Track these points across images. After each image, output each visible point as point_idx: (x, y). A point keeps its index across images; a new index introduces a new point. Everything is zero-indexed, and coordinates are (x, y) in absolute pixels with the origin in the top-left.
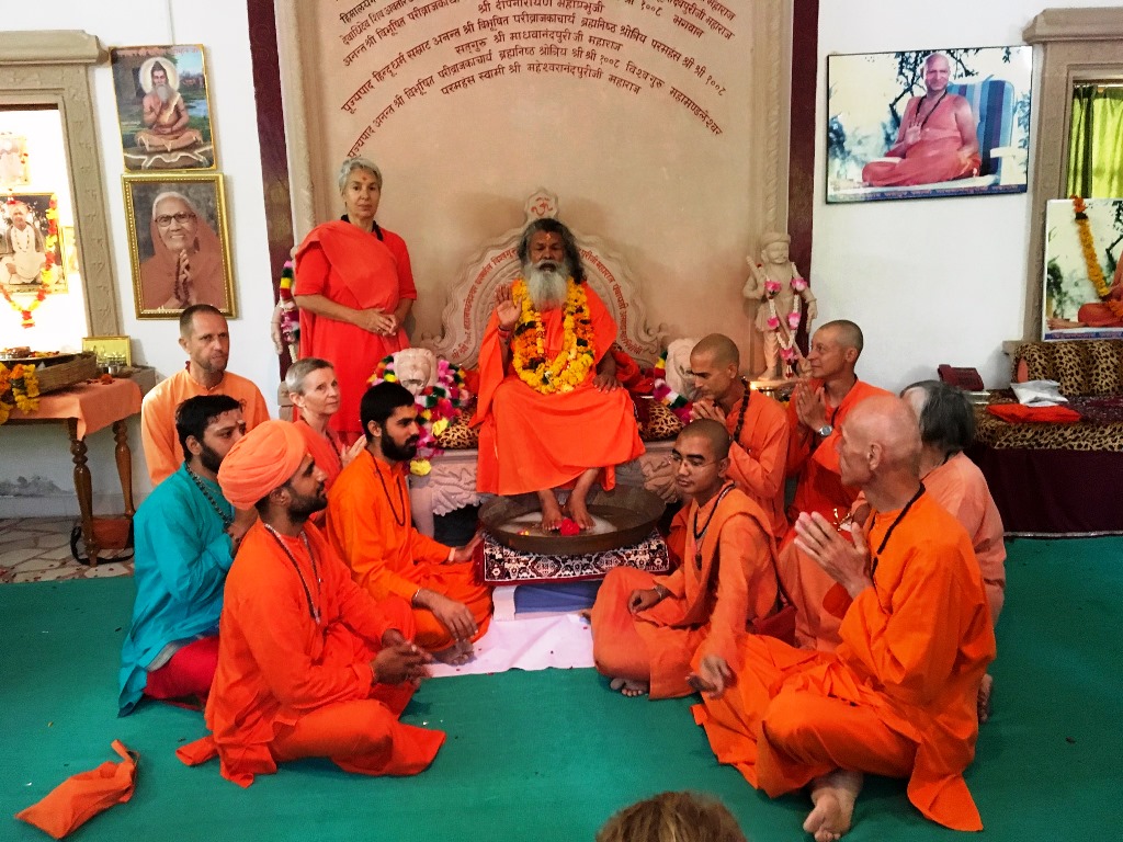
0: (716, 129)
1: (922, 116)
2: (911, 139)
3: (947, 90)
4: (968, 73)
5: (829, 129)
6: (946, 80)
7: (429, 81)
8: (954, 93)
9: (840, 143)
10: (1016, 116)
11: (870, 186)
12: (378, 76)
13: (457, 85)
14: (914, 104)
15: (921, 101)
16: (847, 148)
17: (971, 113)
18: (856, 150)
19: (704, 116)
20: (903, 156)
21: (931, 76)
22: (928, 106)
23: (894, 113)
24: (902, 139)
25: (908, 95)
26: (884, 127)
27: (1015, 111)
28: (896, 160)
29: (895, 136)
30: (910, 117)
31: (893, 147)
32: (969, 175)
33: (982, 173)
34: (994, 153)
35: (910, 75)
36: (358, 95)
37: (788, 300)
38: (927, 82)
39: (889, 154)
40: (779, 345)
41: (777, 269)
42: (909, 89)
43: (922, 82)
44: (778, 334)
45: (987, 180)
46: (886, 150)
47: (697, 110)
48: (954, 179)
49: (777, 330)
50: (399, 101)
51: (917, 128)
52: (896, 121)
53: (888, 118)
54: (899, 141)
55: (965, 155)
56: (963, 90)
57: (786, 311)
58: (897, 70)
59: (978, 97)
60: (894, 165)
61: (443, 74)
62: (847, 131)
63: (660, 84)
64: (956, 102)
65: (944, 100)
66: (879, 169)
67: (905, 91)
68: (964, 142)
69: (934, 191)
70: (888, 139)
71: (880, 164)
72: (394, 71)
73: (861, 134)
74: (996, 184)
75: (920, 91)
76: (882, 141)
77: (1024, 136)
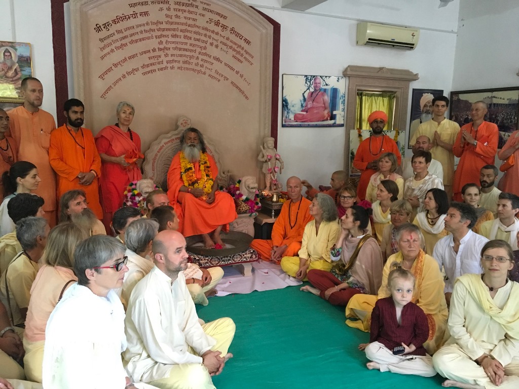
0: (247, 98)
1: (313, 98)
2: (309, 106)
3: (320, 90)
4: (327, 85)
5: (283, 101)
6: (320, 86)
7: (137, 70)
8: (322, 91)
9: (287, 106)
10: (341, 101)
11: (297, 122)
12: (115, 65)
13: (149, 72)
14: (310, 94)
15: (312, 93)
16: (289, 108)
17: (327, 98)
18: (292, 109)
19: (243, 93)
20: (307, 112)
21: (316, 85)
22: (314, 95)
23: (304, 96)
24: (306, 106)
25: (308, 91)
26: (301, 101)
27: (340, 98)
28: (305, 113)
29: (304, 105)
30: (309, 98)
31: (304, 108)
32: (327, 120)
33: (331, 119)
34: (334, 113)
35: (309, 83)
36: (106, 73)
37: (274, 162)
38: (314, 87)
39: (302, 111)
40: (271, 178)
41: (270, 150)
42: (308, 89)
43: (312, 86)
44: (271, 174)
45: (332, 122)
46: (301, 109)
47: (240, 90)
48: (323, 121)
49: (271, 173)
50: (124, 76)
51: (311, 102)
52: (305, 99)
53: (302, 98)
54: (306, 107)
55: (326, 113)
56: (325, 90)
57: (274, 166)
58: (305, 82)
59: (329, 93)
60: (304, 115)
61: (143, 67)
62: (289, 101)
63: (227, 79)
64: (323, 95)
65: (320, 93)
66: (299, 116)
67: (307, 89)
68: (325, 108)
69: (316, 125)
70: (302, 105)
71: (299, 114)
72: (122, 64)
73: (294, 103)
74: (335, 123)
75: (312, 90)
76: (300, 106)
77: (343, 107)
